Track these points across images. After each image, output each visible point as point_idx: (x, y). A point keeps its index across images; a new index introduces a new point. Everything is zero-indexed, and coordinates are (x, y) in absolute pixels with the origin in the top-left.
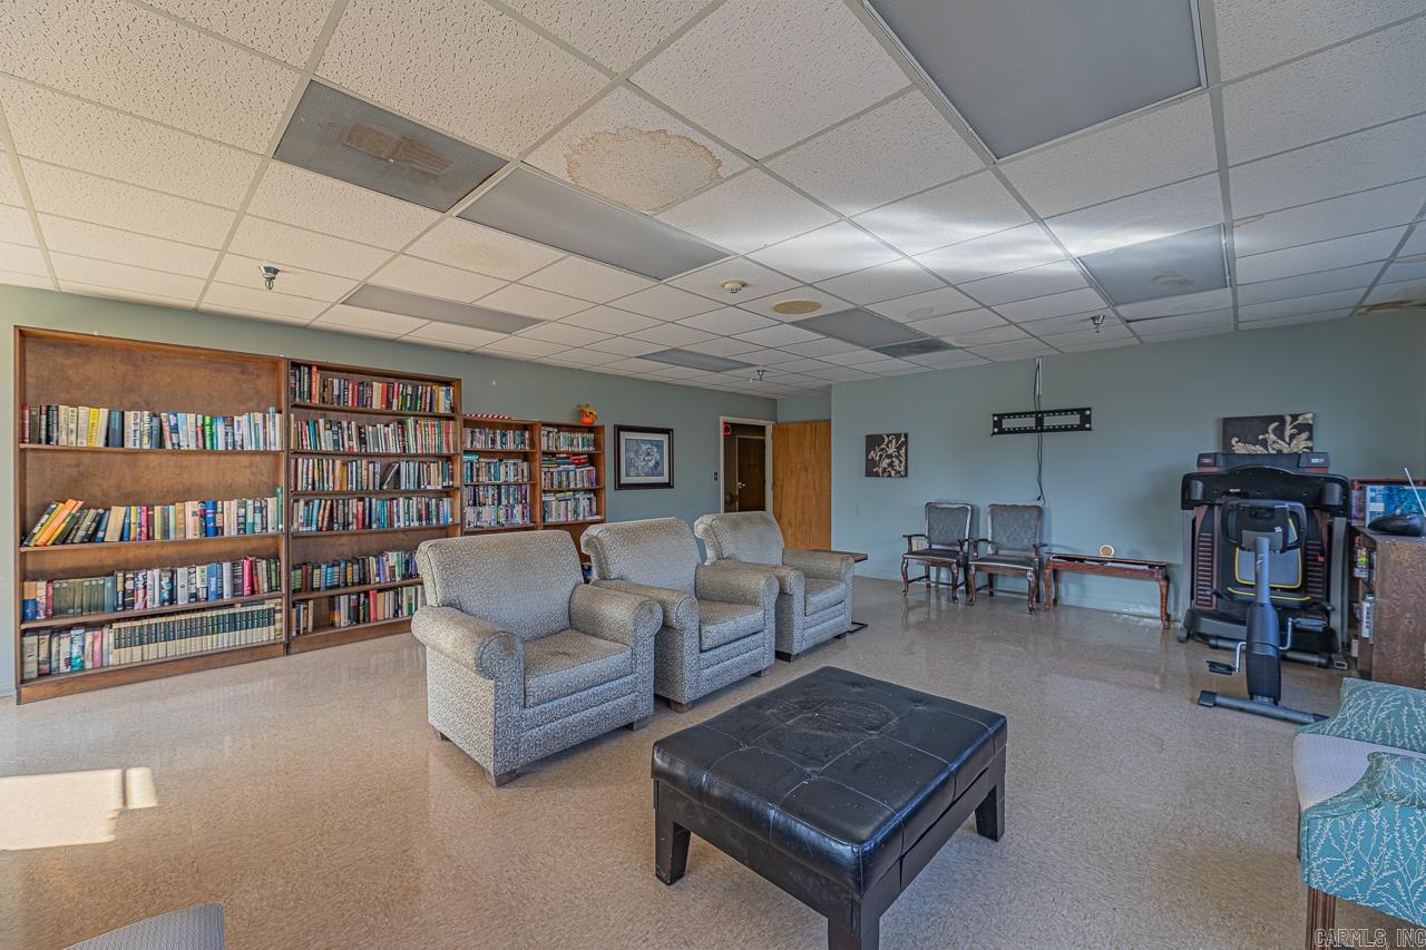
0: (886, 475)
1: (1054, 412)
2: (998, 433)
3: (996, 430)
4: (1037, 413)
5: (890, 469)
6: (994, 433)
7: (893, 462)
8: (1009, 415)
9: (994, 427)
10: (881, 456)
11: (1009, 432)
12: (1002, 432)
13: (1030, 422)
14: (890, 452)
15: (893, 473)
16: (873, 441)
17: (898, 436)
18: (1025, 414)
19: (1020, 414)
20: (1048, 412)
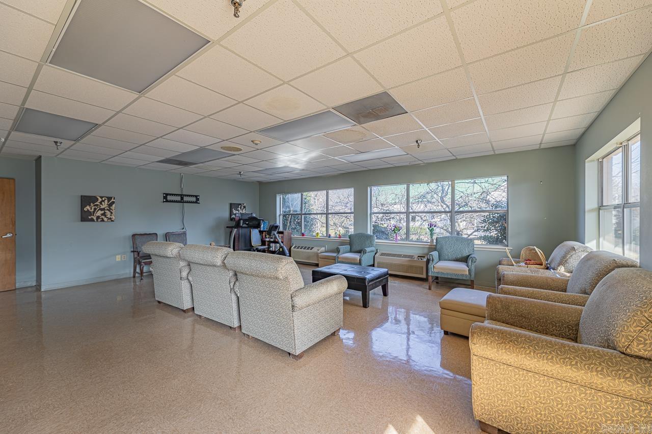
0: (99, 220)
1: (187, 196)
2: (165, 202)
3: (165, 200)
4: (181, 195)
5: (103, 217)
6: (164, 202)
7: (105, 213)
8: (170, 194)
9: (164, 199)
10: (95, 209)
11: (171, 201)
12: (167, 201)
13: (179, 198)
14: (102, 207)
15: (105, 219)
16: (86, 200)
17: (109, 199)
18: (177, 195)
19: (175, 195)
20: (185, 195)
